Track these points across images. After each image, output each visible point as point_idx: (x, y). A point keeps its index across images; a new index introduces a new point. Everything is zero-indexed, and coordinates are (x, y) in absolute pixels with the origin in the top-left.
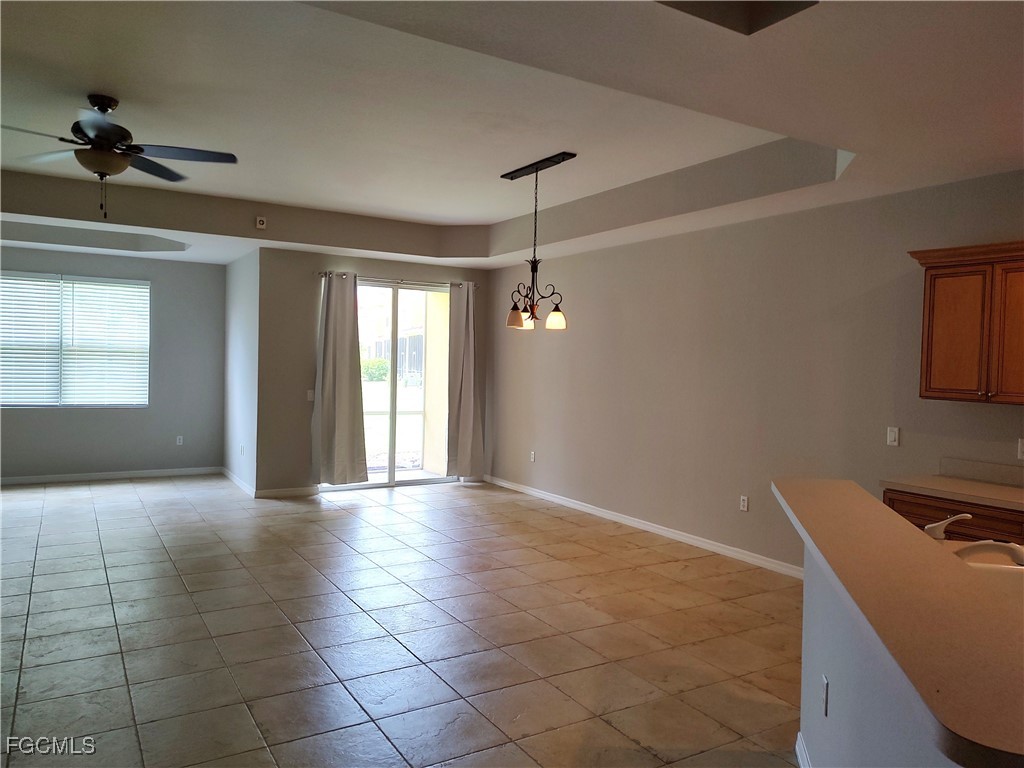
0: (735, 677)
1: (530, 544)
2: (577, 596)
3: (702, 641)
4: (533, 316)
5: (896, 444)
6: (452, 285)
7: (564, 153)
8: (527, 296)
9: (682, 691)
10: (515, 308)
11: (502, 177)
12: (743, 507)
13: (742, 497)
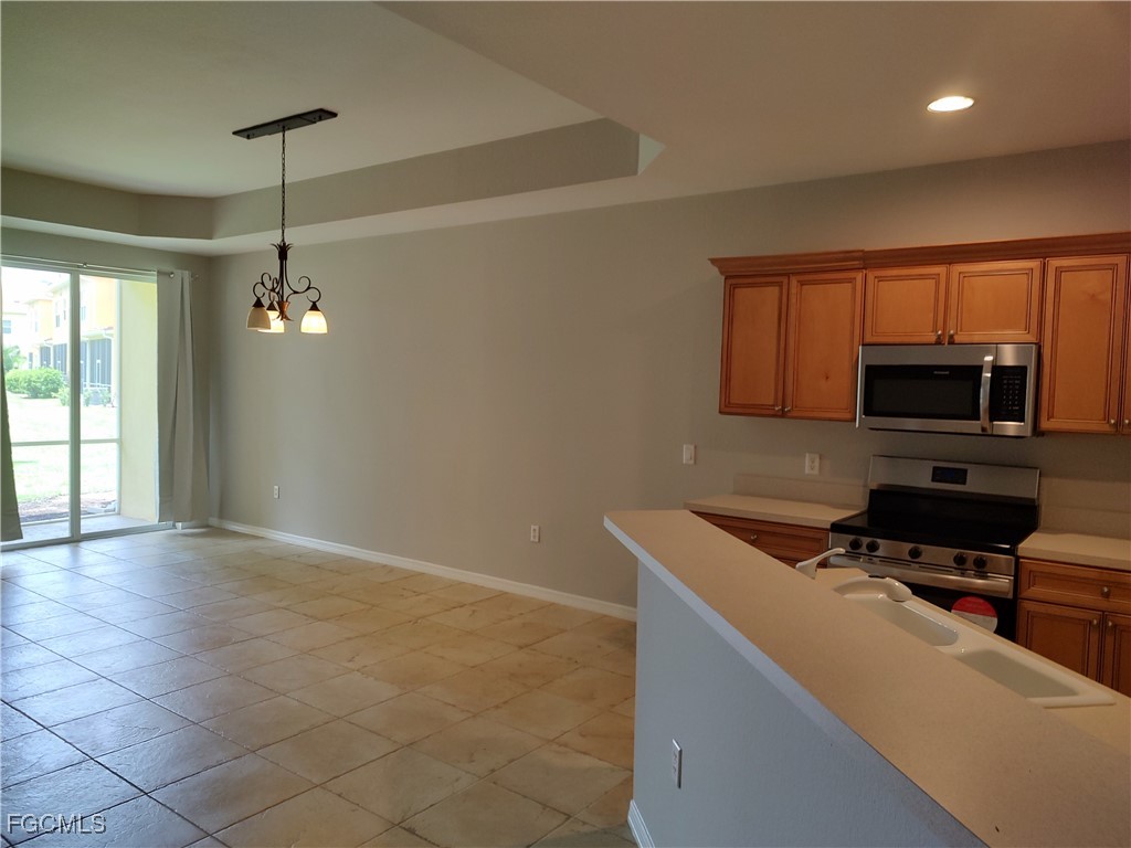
0: (549, 741)
1: (284, 604)
2: (350, 665)
3: (505, 703)
4: (283, 315)
5: (692, 462)
6: (160, 273)
7: (321, 110)
8: (273, 290)
9: (493, 771)
10: (258, 304)
11: (235, 133)
12: (533, 537)
13: (533, 527)
